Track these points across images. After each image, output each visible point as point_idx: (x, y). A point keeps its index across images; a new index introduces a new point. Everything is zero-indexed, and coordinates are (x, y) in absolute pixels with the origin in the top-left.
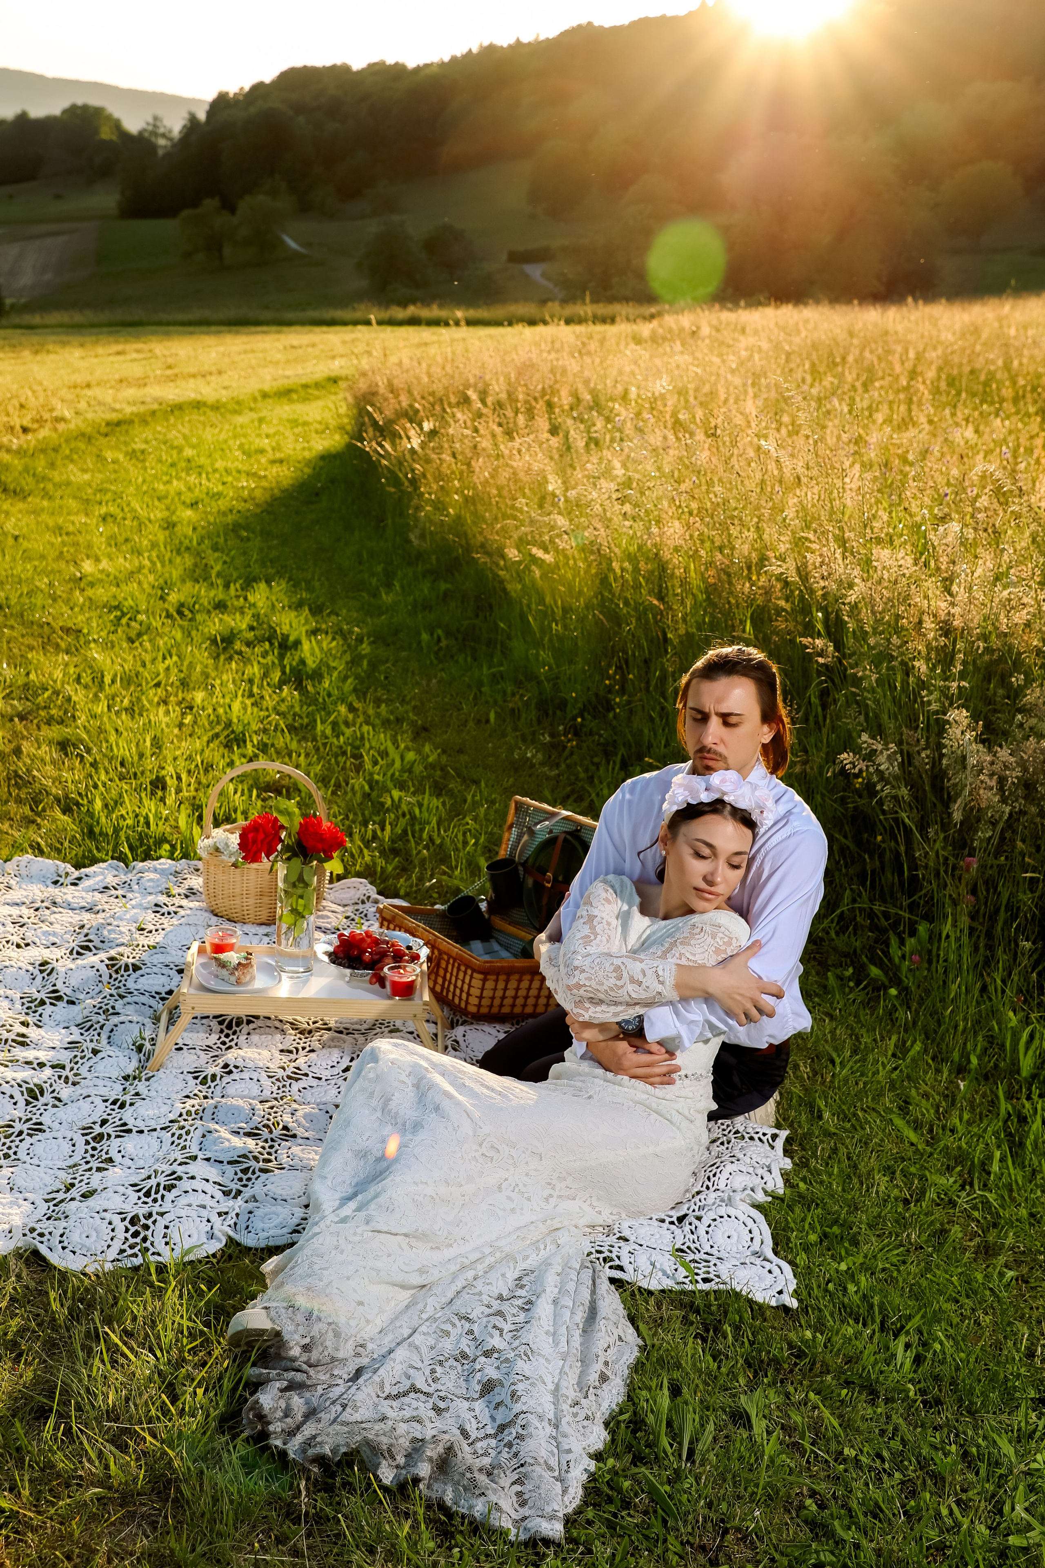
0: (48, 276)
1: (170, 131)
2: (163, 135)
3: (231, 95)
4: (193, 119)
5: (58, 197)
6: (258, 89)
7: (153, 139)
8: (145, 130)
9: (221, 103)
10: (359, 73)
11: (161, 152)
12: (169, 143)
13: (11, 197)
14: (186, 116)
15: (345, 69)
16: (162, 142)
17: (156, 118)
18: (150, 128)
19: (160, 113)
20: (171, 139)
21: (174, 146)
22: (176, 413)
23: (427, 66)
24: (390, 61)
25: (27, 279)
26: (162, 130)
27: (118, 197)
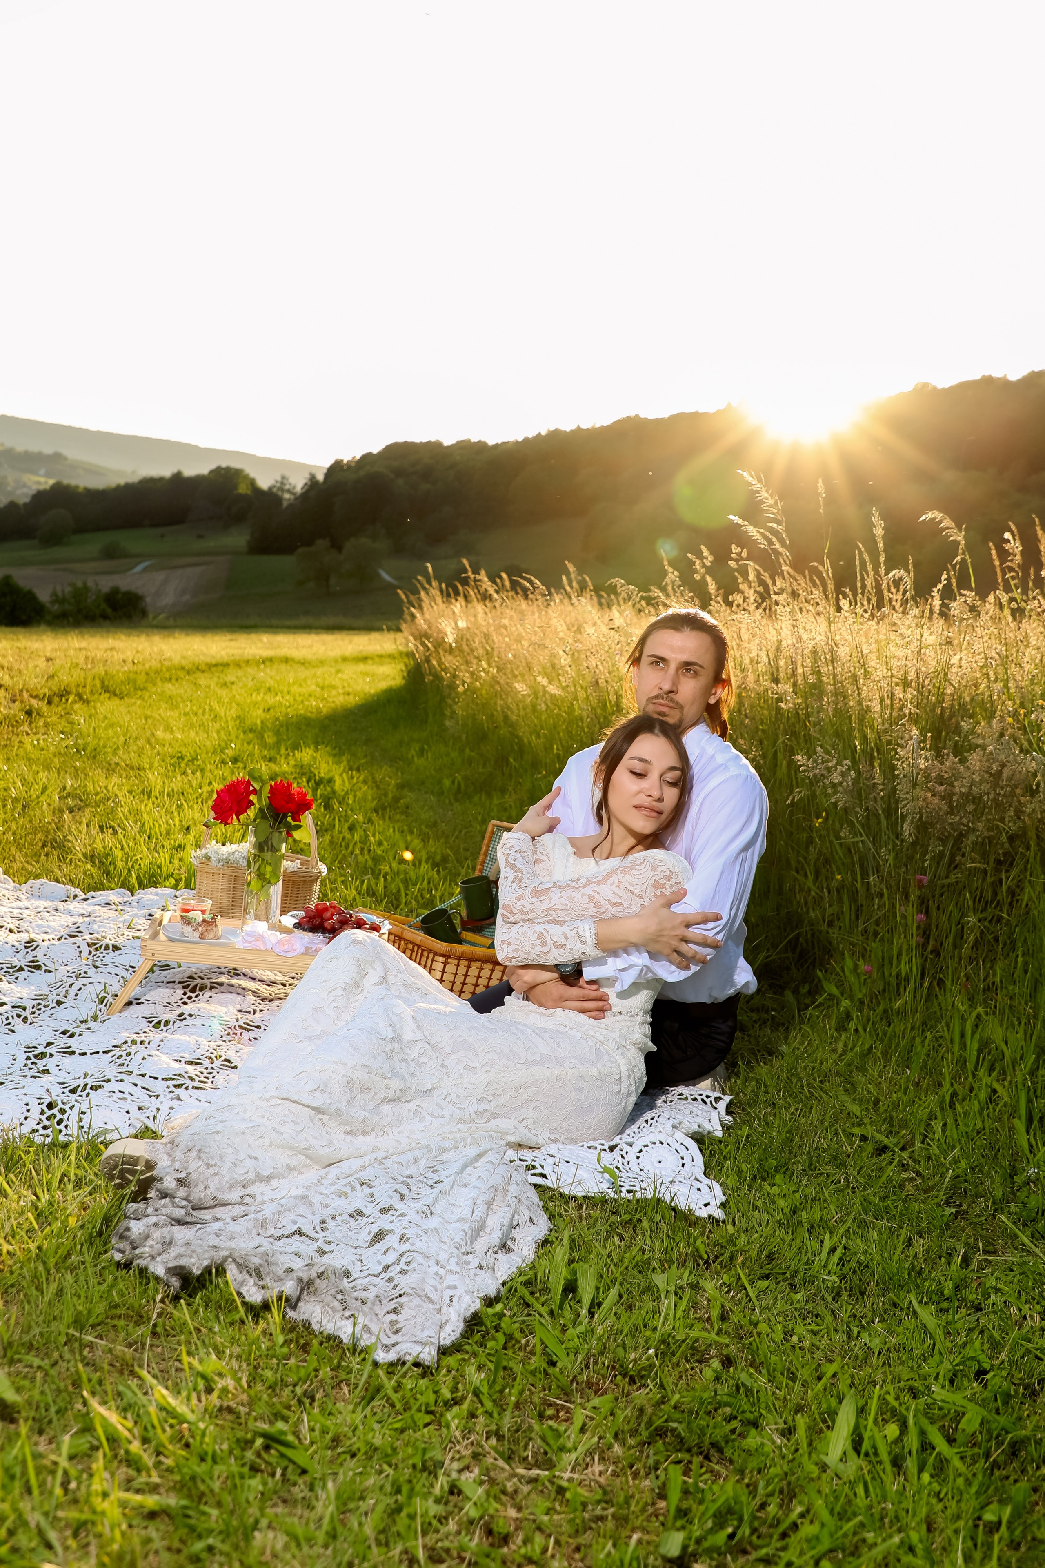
0: (187, 597)
1: (294, 487)
2: (288, 491)
3: (345, 462)
4: (313, 477)
5: (200, 537)
6: (367, 457)
7: (280, 493)
8: (274, 487)
9: (336, 468)
10: (448, 447)
11: (285, 504)
12: (292, 497)
13: (162, 536)
14: (308, 476)
15: (438, 445)
16: (287, 496)
17: (283, 478)
18: (278, 485)
19: (287, 474)
20: (294, 494)
21: (296, 499)
22: (268, 663)
23: (504, 443)
24: (474, 439)
25: (169, 599)
26: (287, 487)
27: (248, 537)
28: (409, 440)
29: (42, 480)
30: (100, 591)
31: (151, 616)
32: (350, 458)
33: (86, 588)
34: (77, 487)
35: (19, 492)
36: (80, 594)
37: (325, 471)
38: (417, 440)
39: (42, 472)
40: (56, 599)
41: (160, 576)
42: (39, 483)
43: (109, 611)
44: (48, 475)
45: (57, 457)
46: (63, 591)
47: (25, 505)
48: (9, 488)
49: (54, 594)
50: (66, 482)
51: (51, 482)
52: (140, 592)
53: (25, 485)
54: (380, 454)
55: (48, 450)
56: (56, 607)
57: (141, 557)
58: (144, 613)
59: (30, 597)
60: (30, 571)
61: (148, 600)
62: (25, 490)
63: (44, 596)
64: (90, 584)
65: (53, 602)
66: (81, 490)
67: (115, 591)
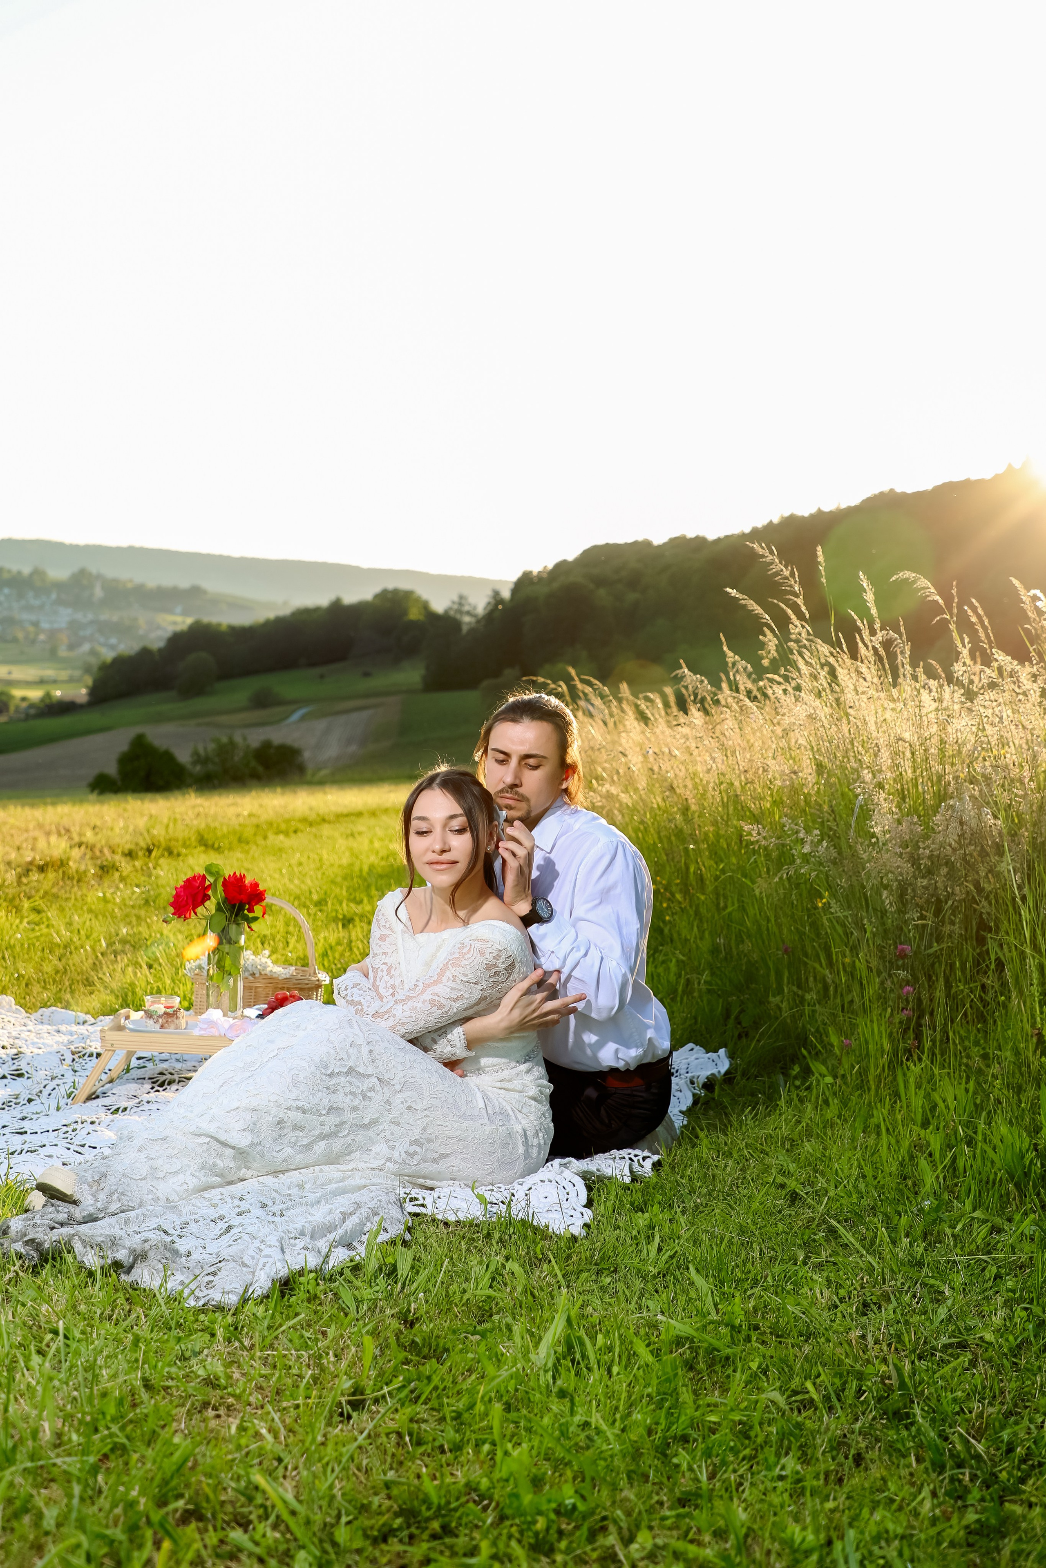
0: (353, 748)
1: (475, 608)
2: (468, 613)
3: (535, 573)
4: (496, 594)
5: (367, 675)
6: (562, 567)
7: (458, 616)
8: (450, 608)
9: (525, 581)
10: (659, 546)
11: (465, 629)
12: (474, 620)
13: (322, 677)
14: (491, 594)
15: (647, 544)
16: (467, 619)
17: (461, 597)
18: (456, 607)
19: (465, 592)
20: (475, 616)
21: (478, 622)
23: (727, 537)
24: (691, 534)
25: (332, 750)
26: (466, 608)
27: (423, 672)
28: (611, 541)
29: (179, 619)
30: (248, 747)
31: (309, 772)
32: (540, 569)
33: (232, 743)
34: (219, 625)
35: (153, 635)
36: (225, 750)
37: (512, 586)
38: (621, 541)
39: (179, 609)
40: (199, 759)
41: (320, 725)
42: (175, 623)
43: (260, 769)
44: (185, 613)
45: (195, 591)
46: (205, 749)
47: (160, 650)
48: (141, 632)
49: (196, 753)
50: (206, 619)
51: (189, 621)
52: (296, 745)
53: (159, 627)
54: (577, 561)
55: (184, 584)
56: (198, 768)
57: (297, 703)
58: (301, 769)
59: (168, 757)
60: (168, 728)
61: (307, 755)
62: (159, 633)
63: (183, 756)
64: (238, 738)
65: (195, 763)
66: (224, 628)
67: (267, 745)
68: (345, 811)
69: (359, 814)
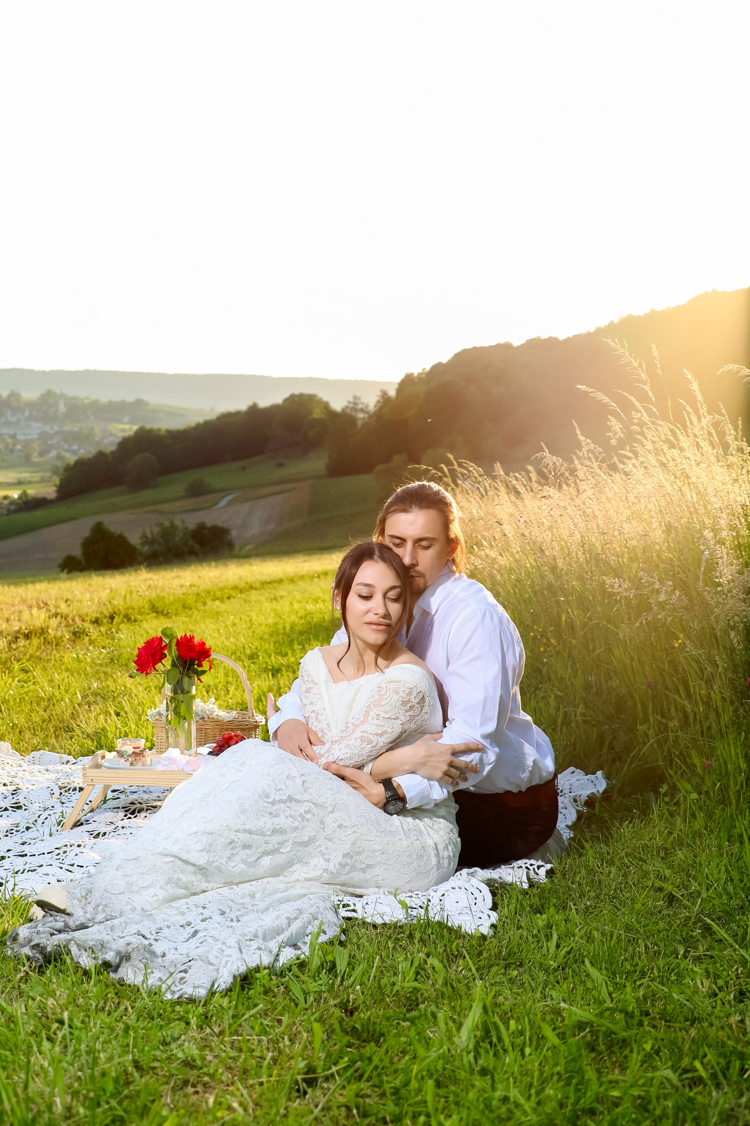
0: (272, 526)
1: (367, 406)
2: (362, 410)
3: (416, 375)
4: (384, 394)
5: (280, 465)
6: (437, 368)
7: (354, 414)
8: (347, 407)
9: (408, 382)
10: (518, 347)
11: (360, 423)
12: (366, 416)
13: (244, 468)
14: (379, 393)
15: (508, 346)
16: (361, 415)
17: (355, 398)
18: (351, 405)
19: (358, 394)
20: (367, 413)
21: (370, 417)
23: (575, 336)
24: (544, 336)
25: (255, 529)
26: (360, 406)
27: (326, 461)
28: (478, 345)
29: (127, 427)
30: (186, 528)
31: (237, 548)
32: (420, 371)
33: (173, 526)
34: (159, 430)
35: (106, 441)
36: (168, 533)
37: (397, 386)
38: (486, 344)
39: (126, 419)
40: (147, 541)
41: (244, 508)
42: (124, 430)
43: (197, 546)
44: (131, 422)
45: (140, 403)
46: (152, 532)
47: (112, 453)
48: (97, 439)
49: (144, 536)
50: (148, 426)
51: (135, 428)
52: (225, 526)
53: (111, 434)
54: (451, 363)
55: (130, 398)
56: (146, 548)
57: (225, 491)
58: (230, 546)
59: (122, 540)
60: (121, 516)
61: (234, 533)
62: (111, 439)
63: (134, 539)
64: (178, 523)
65: (144, 544)
66: (163, 432)
67: (201, 527)
68: (268, 579)
69: (280, 581)
